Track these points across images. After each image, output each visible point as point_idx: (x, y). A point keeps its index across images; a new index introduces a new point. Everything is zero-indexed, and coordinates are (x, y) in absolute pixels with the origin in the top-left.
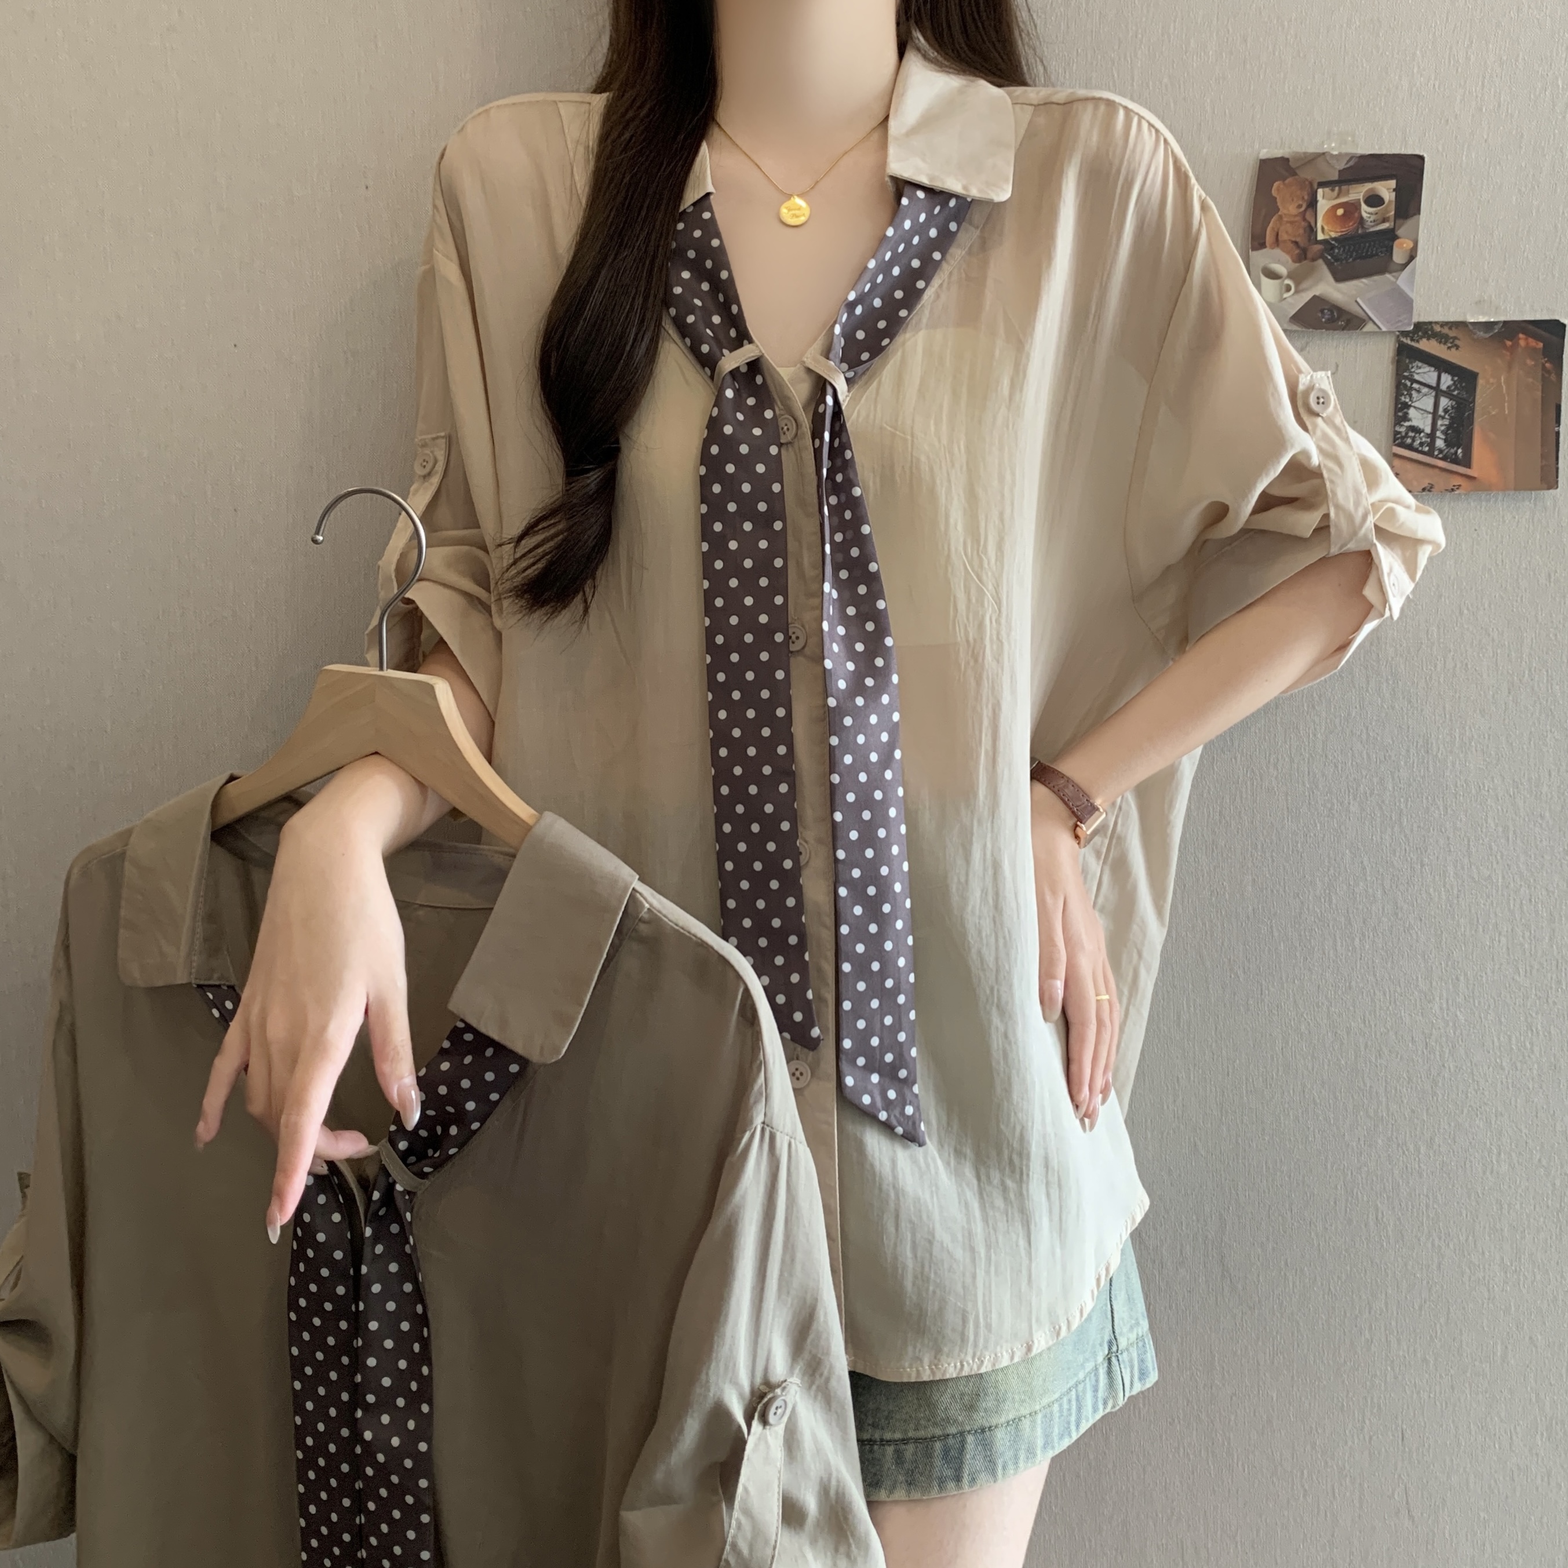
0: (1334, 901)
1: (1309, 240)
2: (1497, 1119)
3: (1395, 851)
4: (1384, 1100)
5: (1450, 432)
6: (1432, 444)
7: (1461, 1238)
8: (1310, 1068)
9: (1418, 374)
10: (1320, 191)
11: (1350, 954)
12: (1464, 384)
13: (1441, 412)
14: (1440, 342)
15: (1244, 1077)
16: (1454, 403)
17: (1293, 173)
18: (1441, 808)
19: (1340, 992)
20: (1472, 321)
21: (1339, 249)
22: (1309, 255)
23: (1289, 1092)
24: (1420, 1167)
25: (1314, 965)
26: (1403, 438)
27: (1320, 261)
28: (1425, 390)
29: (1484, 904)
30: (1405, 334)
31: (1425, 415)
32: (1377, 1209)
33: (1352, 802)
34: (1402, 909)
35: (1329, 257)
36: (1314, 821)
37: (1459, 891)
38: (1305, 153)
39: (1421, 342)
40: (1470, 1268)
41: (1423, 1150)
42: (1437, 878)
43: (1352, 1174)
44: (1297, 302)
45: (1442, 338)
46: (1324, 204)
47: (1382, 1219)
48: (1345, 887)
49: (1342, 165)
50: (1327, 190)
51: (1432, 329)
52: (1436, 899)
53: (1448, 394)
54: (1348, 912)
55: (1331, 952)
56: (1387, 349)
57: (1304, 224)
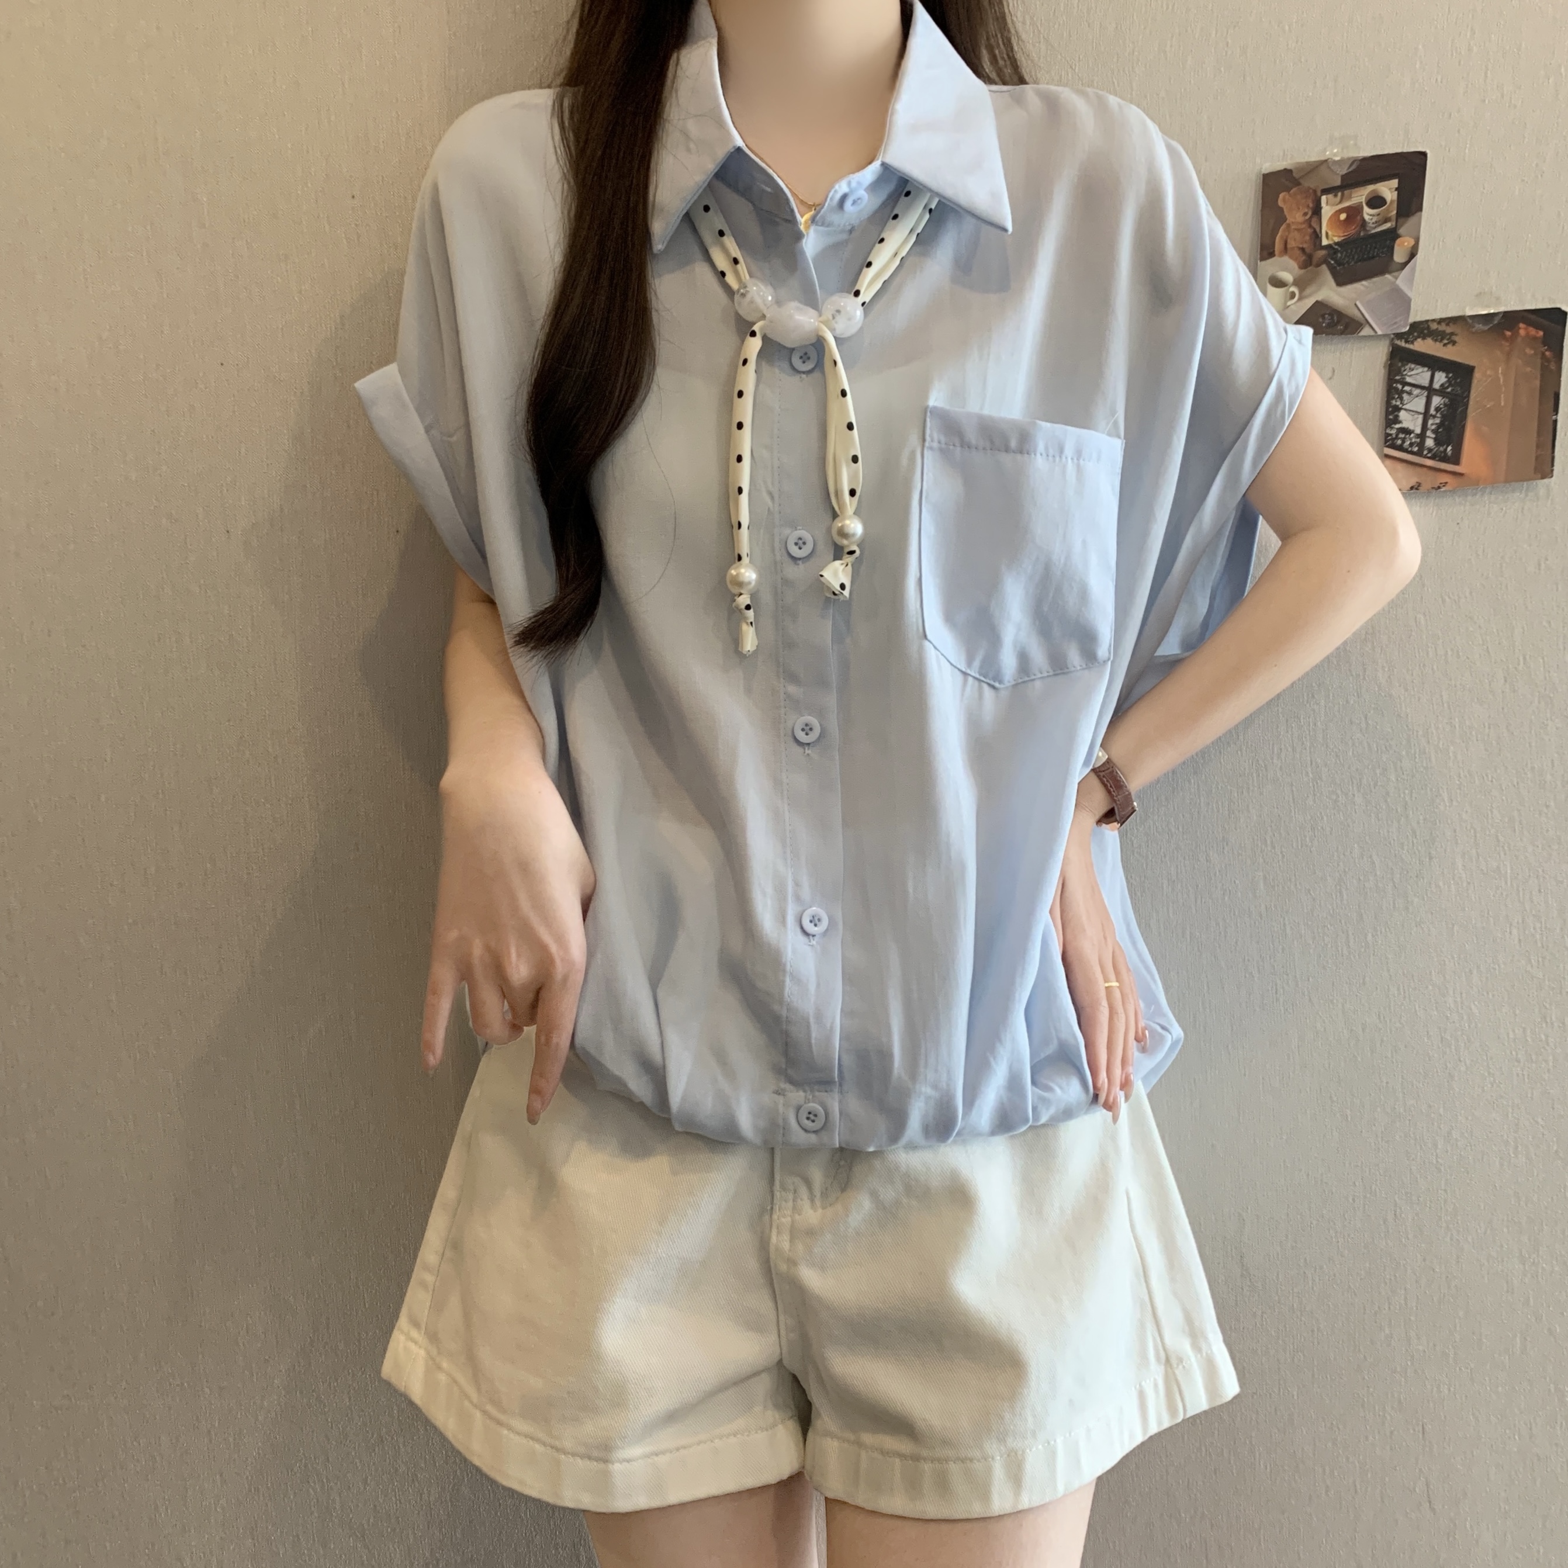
1: (1315, 245)
5: (1440, 430)
6: (1422, 445)
9: (1410, 376)
10: (1324, 198)
12: (1459, 381)
13: (1432, 411)
14: (1437, 341)
16: (1446, 401)
17: (1297, 183)
20: (1472, 314)
21: (1342, 253)
22: (1315, 261)
26: (1393, 439)
27: (1324, 267)
28: (1416, 391)
30: (1400, 336)
31: (1416, 416)
35: (1332, 263)
38: (1307, 163)
39: (1413, 343)
44: (1302, 306)
45: (1438, 336)
46: (1328, 208)
49: (1344, 169)
50: (1330, 196)
51: (1429, 328)
53: (1440, 392)
56: (1380, 354)
57: (1310, 231)
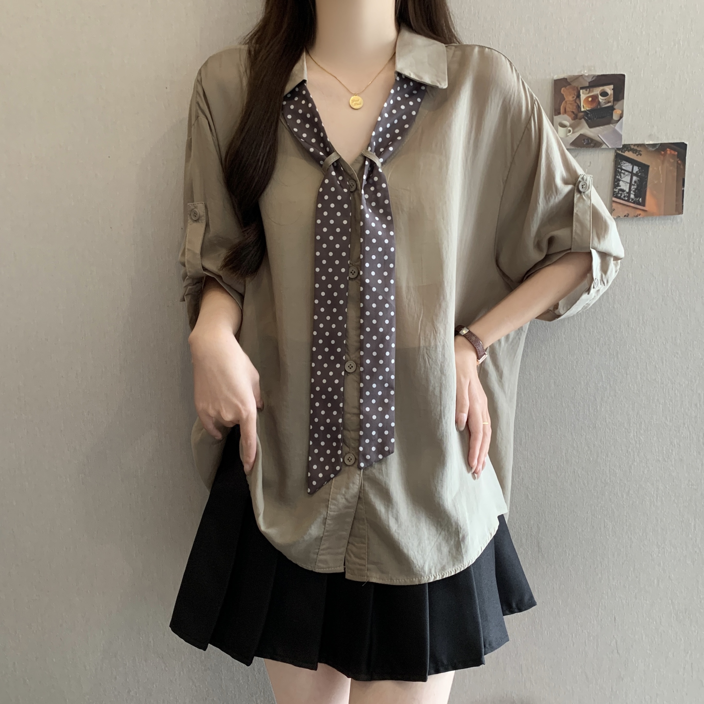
0: (589, 390)
1: (578, 110)
2: (656, 483)
3: (615, 368)
4: (609, 475)
5: (637, 191)
6: (629, 197)
7: (640, 534)
8: (577, 462)
9: (624, 166)
10: (581, 91)
11: (595, 413)
12: (643, 171)
13: (633, 183)
14: (634, 153)
15: (549, 467)
16: (639, 179)
17: (569, 84)
18: (635, 350)
19: (591, 429)
20: (647, 143)
21: (590, 114)
22: (579, 117)
23: (568, 472)
24: (623, 504)
25: (580, 418)
26: (617, 194)
27: (583, 120)
28: (627, 173)
29: (653, 391)
30: (619, 149)
31: (627, 184)
32: (605, 522)
33: (597, 348)
34: (618, 393)
35: (586, 118)
36: (581, 357)
37: (642, 385)
38: (574, 76)
39: (625, 153)
40: (644, 547)
41: (625, 496)
42: (633, 380)
43: (594, 507)
44: (573, 137)
45: (634, 151)
46: (583, 95)
47: (607, 526)
48: (594, 384)
49: (590, 80)
50: (584, 90)
51: (630, 147)
52: (633, 389)
53: (636, 175)
54: (595, 395)
55: (588, 412)
56: (611, 156)
57: (576, 104)
